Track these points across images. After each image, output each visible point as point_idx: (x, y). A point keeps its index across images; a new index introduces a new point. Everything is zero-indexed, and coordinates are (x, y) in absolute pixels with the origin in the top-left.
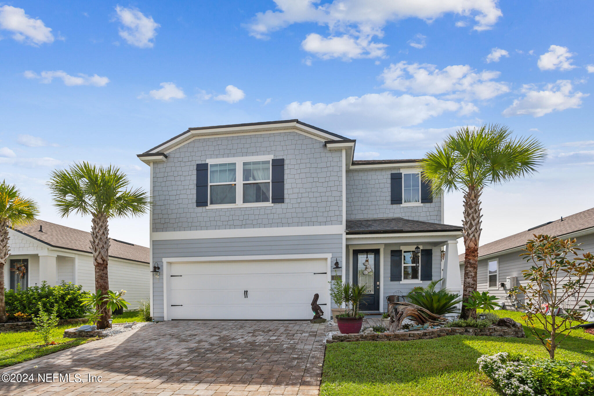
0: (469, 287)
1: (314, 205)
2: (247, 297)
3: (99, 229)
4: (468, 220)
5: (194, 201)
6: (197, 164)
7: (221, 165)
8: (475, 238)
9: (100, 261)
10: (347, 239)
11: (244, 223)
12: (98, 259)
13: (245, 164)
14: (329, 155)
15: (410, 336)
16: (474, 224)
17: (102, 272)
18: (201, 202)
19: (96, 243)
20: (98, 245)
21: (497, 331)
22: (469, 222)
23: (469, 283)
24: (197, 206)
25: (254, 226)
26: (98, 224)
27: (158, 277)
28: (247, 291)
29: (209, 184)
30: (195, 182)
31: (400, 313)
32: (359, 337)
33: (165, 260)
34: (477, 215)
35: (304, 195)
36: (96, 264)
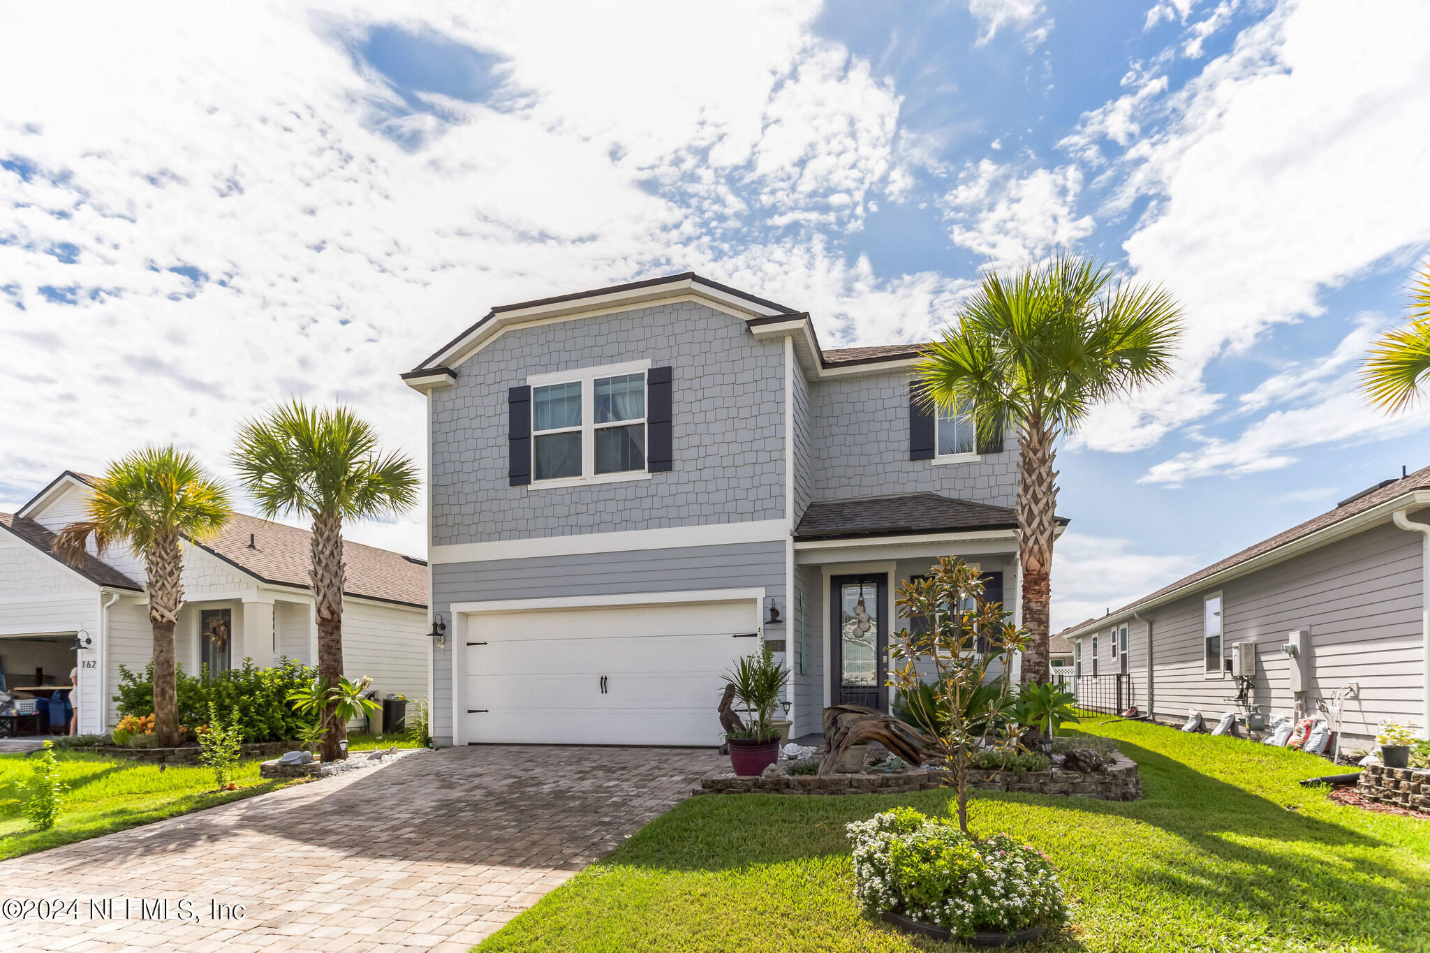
1: (730, 472)
2: (606, 692)
3: (324, 546)
4: (1025, 501)
5: (506, 472)
6: (510, 389)
7: (554, 388)
8: (1040, 549)
9: (326, 614)
10: (796, 552)
11: (597, 520)
12: (323, 609)
13: (598, 383)
14: (758, 351)
15: (851, 786)
16: (1036, 512)
17: (330, 637)
18: (518, 474)
19: (319, 576)
20: (321, 581)
21: (1056, 782)
22: (1027, 507)
23: (1029, 661)
24: (511, 485)
25: (615, 526)
26: (322, 534)
27: (442, 647)
28: (606, 678)
29: (534, 433)
30: (507, 430)
31: (842, 730)
32: (750, 783)
33: (456, 609)
34: (1044, 487)
35: (711, 450)
36: (319, 620)
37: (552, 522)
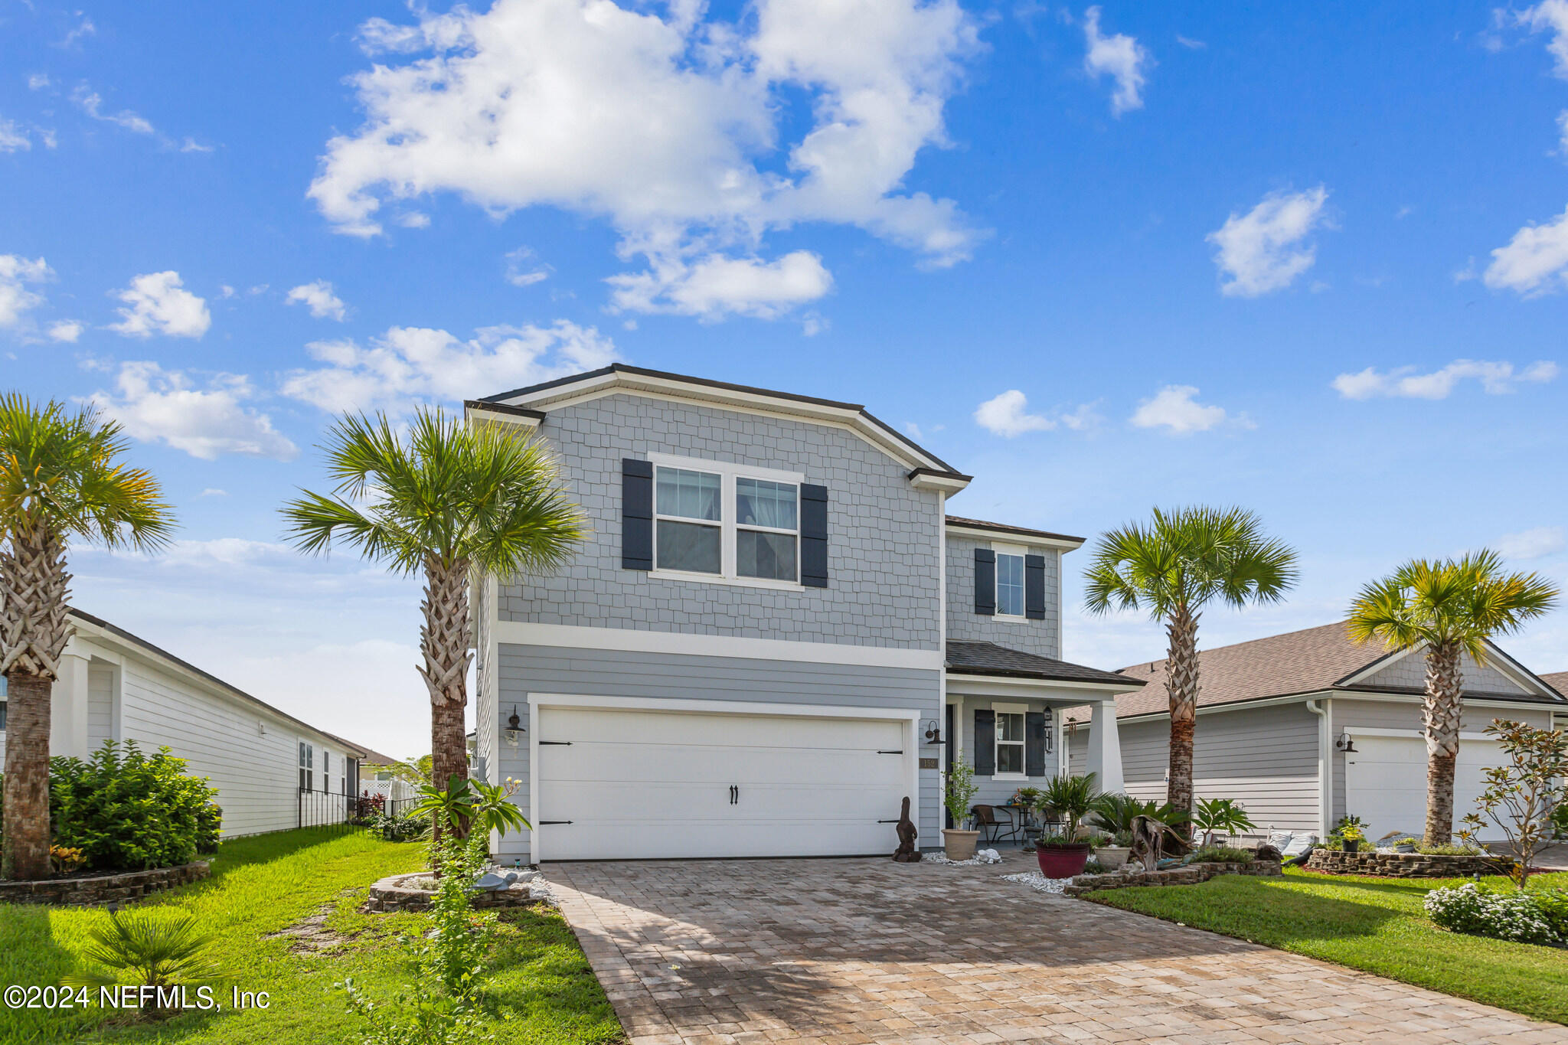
0: (1183, 791)
1: (887, 601)
2: (736, 802)
5: (618, 551)
6: (624, 459)
7: (684, 473)
10: (948, 681)
13: (741, 482)
14: (914, 496)
16: (1191, 677)
18: (636, 556)
22: (1184, 673)
24: (624, 567)
25: (762, 633)
27: (516, 744)
28: (736, 788)
29: (656, 516)
30: (619, 504)
33: (534, 700)
35: (867, 576)
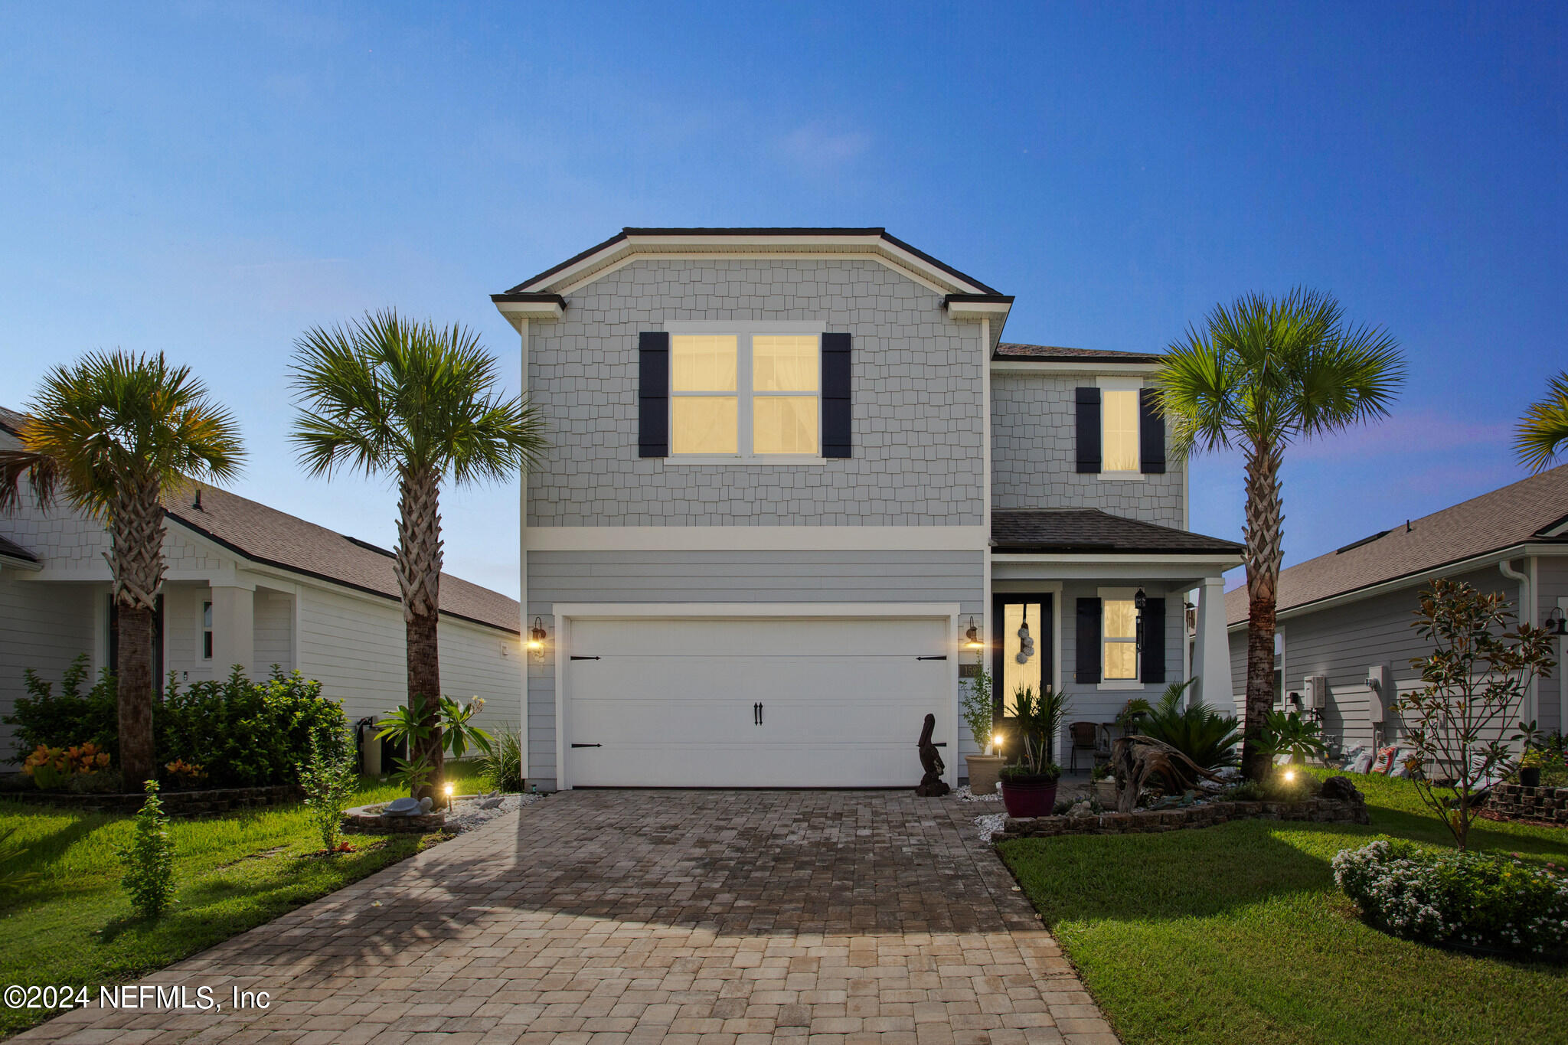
2: (761, 723)
3: (421, 515)
4: (1256, 527)
5: (635, 439)
6: (640, 334)
9: (421, 609)
10: (993, 564)
11: (756, 509)
12: (417, 603)
14: (952, 332)
16: (1268, 539)
17: (426, 642)
18: (652, 443)
19: (413, 556)
20: (416, 563)
22: (1259, 533)
24: (640, 456)
25: (780, 519)
26: (416, 499)
28: (761, 706)
30: (636, 385)
33: (559, 611)
34: (1274, 515)
36: (410, 617)
37: (696, 508)
